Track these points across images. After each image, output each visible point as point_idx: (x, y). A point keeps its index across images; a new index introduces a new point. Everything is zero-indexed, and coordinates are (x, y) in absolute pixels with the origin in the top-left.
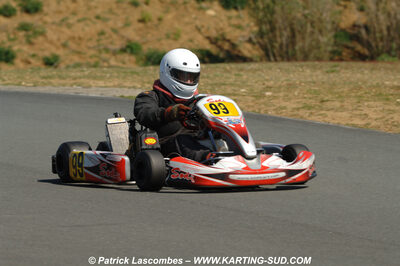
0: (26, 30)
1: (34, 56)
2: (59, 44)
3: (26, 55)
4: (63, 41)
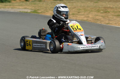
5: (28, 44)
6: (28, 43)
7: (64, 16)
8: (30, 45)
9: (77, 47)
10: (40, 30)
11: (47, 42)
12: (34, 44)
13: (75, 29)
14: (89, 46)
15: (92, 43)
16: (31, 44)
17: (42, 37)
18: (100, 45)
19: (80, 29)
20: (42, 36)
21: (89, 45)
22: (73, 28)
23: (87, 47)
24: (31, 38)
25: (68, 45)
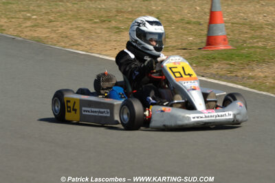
5: (70, 107)
6: (71, 104)
7: (154, 43)
8: (75, 110)
9: (184, 117)
10: (99, 77)
11: (115, 103)
12: (84, 109)
13: (178, 75)
14: (210, 115)
15: (217, 107)
16: (77, 107)
17: (102, 92)
18: (235, 112)
19: (190, 75)
20: (103, 89)
21: (211, 111)
22: (174, 73)
23: (206, 117)
24: (77, 93)
25: (162, 111)
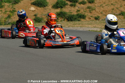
0: (89, 8)
1: (92, 16)
2: (99, 13)
3: (89, 16)
4: (101, 12)
